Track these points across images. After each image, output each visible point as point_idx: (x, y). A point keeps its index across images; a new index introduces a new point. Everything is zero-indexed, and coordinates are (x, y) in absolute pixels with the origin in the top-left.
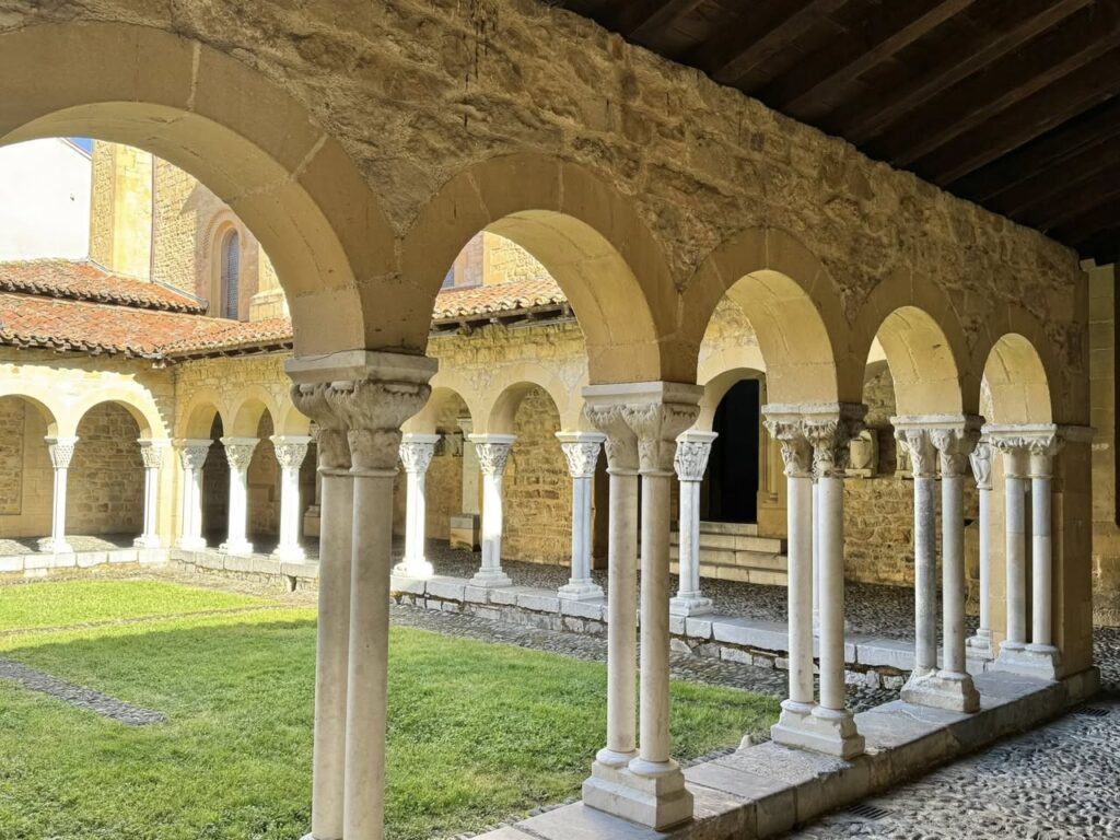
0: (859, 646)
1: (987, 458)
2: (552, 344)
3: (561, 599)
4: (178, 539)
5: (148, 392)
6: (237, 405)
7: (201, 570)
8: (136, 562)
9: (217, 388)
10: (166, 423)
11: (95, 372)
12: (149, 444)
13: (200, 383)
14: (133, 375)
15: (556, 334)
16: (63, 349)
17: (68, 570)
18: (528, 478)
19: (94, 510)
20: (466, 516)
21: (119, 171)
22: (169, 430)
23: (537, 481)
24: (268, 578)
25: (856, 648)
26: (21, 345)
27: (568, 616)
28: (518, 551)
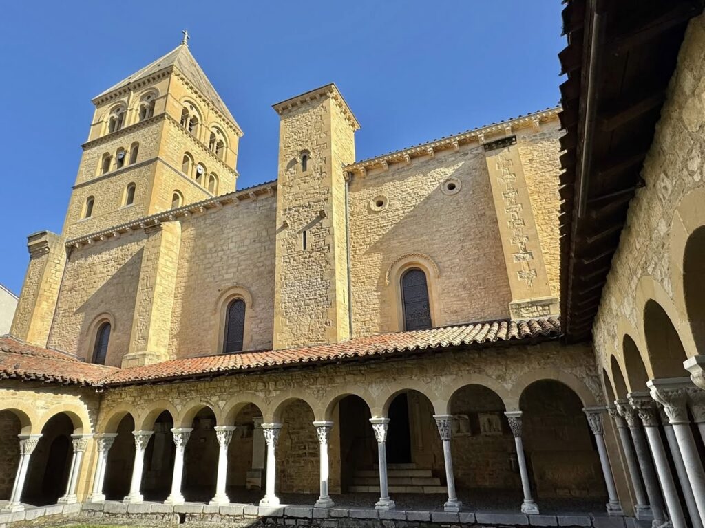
0: (558, 516)
1: (599, 420)
2: (363, 374)
3: (378, 510)
4: (89, 496)
5: (86, 406)
6: (146, 412)
7: (107, 515)
8: (61, 514)
9: (133, 403)
10: (92, 424)
11: (59, 395)
12: (79, 438)
13: (120, 401)
14: (79, 396)
15: (365, 370)
16: (49, 381)
17: (19, 524)
18: (299, 447)
19: (6, 482)
20: (256, 470)
21: (41, 292)
22: (93, 429)
23: (305, 448)
24: (163, 516)
25: (557, 518)
26: (26, 378)
27: (384, 520)
28: (293, 487)
